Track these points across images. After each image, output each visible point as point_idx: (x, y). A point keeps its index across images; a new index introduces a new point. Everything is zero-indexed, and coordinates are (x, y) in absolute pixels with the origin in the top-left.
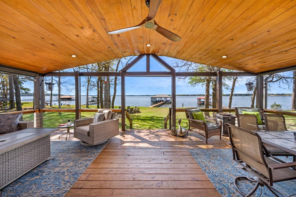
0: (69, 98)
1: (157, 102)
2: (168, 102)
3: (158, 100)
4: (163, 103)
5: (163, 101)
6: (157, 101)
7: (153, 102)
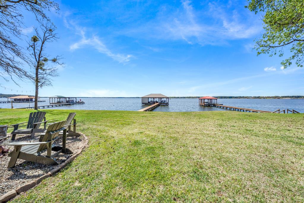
0: (29, 99)
1: (149, 104)
2: (163, 103)
3: (151, 101)
4: (157, 105)
5: (157, 102)
6: (149, 102)
7: (144, 103)
